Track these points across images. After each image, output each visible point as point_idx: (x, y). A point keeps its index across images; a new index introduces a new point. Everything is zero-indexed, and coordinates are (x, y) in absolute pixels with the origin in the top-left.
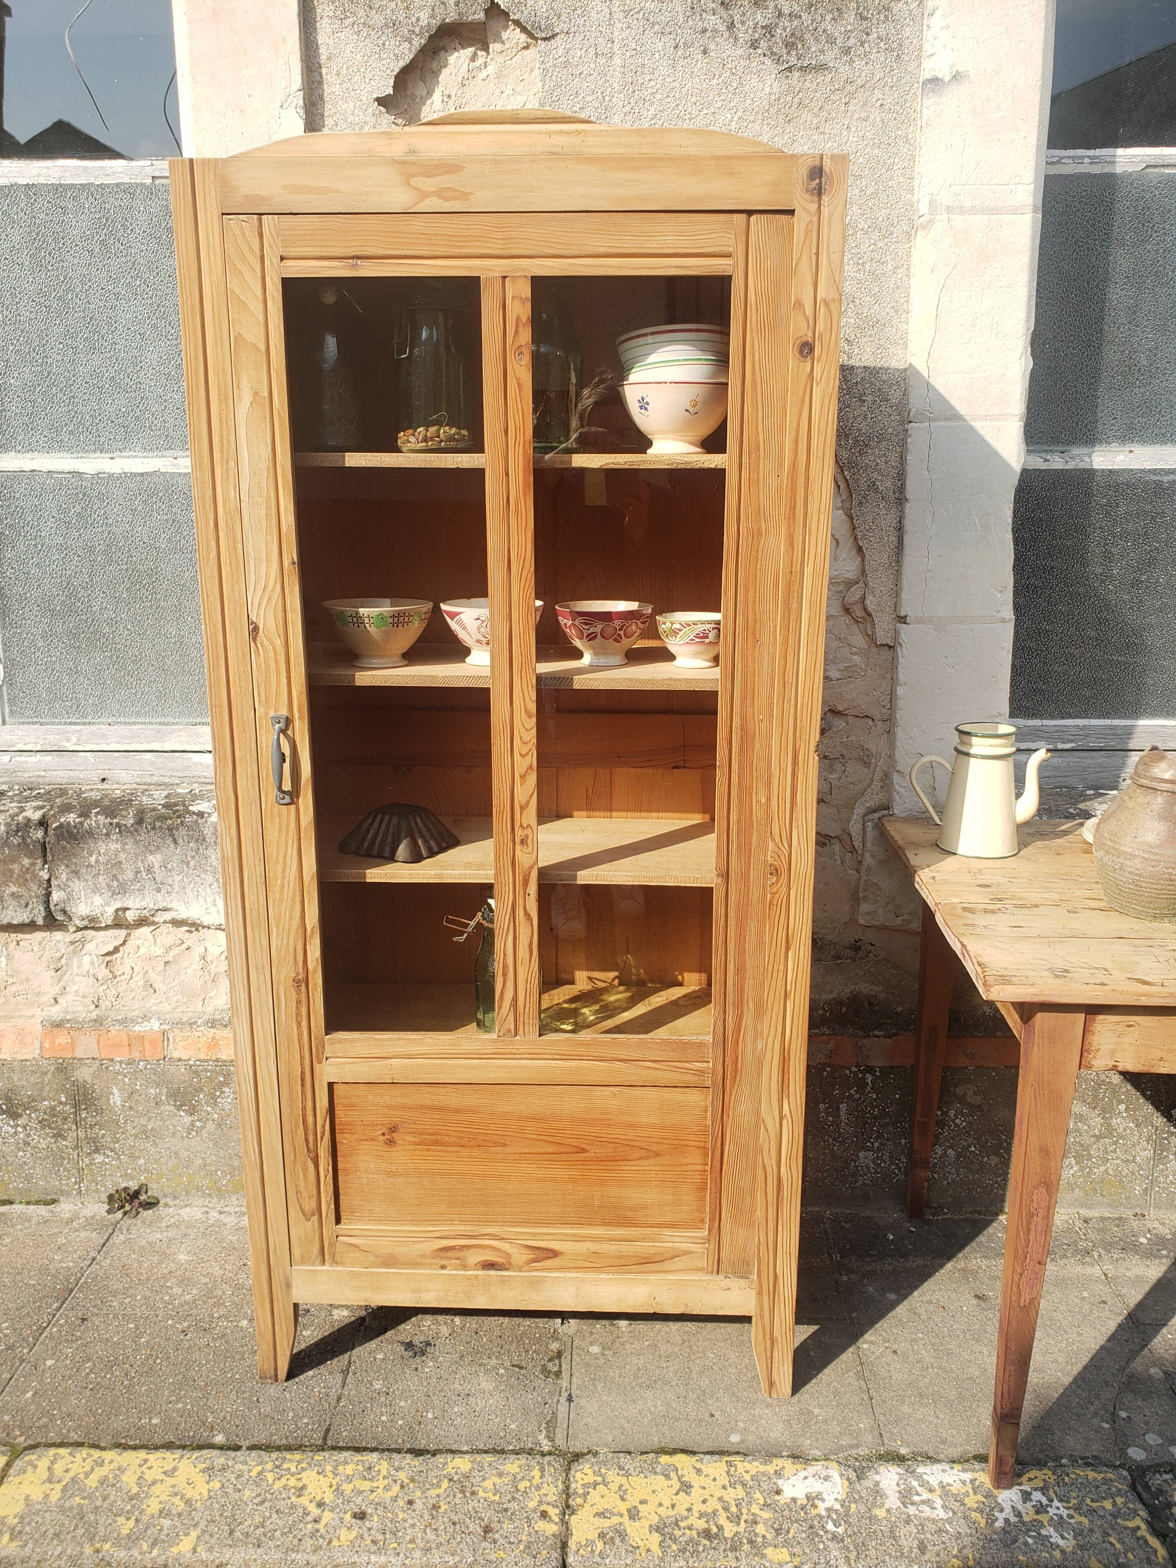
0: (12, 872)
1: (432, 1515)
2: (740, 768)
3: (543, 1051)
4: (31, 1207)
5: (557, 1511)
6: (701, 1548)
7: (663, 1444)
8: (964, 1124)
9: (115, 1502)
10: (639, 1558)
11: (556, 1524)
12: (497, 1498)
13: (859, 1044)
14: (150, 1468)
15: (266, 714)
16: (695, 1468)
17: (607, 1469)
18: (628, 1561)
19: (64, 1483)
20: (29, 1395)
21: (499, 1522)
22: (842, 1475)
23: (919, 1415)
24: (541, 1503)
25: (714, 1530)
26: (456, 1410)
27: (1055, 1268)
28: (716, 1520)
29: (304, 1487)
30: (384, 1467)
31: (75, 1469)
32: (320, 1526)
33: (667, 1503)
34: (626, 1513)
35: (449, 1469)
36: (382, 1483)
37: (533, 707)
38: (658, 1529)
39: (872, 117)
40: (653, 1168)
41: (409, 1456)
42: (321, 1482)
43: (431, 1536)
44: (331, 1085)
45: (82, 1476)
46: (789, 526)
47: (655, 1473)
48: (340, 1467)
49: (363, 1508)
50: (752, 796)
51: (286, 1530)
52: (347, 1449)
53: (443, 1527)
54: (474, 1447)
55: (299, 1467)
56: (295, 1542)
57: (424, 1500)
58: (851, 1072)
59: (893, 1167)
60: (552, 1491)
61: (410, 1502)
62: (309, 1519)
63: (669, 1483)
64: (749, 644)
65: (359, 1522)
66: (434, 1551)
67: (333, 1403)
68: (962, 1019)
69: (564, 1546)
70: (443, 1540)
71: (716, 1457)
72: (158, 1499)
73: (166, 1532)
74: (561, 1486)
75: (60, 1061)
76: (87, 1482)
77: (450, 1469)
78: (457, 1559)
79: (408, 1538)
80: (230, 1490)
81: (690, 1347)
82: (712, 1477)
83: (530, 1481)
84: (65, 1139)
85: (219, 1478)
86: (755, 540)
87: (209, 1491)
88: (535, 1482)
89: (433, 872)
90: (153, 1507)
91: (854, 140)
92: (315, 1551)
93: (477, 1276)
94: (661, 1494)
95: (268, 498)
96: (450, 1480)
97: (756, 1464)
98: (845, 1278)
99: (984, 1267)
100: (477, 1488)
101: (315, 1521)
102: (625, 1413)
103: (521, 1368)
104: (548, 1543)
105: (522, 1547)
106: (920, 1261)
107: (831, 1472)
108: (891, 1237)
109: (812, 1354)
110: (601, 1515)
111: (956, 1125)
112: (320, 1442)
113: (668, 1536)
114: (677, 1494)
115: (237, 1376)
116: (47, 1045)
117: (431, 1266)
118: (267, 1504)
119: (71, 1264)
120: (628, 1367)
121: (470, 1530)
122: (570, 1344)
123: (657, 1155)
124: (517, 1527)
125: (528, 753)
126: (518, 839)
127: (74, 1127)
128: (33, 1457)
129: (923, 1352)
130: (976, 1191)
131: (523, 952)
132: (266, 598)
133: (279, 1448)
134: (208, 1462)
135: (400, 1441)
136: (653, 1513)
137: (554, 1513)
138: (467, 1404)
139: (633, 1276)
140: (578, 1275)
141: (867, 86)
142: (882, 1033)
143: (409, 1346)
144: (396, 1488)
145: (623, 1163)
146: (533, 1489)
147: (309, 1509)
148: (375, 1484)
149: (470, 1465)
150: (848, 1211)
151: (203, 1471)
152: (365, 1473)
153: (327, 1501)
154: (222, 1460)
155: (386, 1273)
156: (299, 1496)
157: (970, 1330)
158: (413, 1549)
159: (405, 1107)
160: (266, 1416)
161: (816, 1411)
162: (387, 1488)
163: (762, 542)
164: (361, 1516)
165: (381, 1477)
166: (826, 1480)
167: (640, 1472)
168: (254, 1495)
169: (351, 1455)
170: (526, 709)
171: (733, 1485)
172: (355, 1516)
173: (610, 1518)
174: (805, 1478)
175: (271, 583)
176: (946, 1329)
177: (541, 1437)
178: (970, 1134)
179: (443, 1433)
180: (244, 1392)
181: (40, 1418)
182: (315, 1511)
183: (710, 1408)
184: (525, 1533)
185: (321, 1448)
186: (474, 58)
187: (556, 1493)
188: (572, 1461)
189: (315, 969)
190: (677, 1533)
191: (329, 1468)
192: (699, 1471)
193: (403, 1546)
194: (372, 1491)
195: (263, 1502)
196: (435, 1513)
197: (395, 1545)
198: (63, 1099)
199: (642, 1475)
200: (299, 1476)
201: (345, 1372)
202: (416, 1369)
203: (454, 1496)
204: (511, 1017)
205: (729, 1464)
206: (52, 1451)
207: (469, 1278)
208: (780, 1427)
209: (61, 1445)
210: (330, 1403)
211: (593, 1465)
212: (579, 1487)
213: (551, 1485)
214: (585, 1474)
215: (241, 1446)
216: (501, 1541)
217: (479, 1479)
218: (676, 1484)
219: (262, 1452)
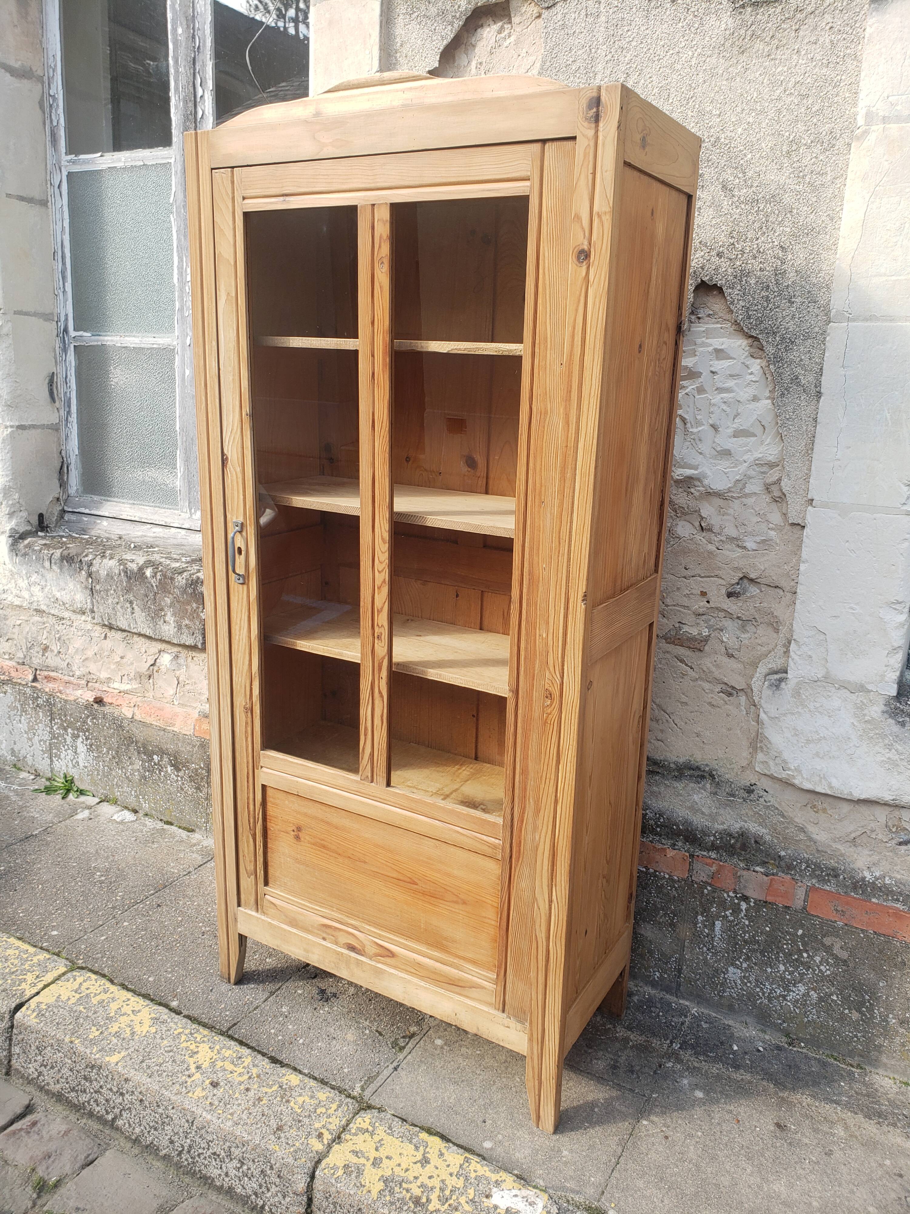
0: (187, 610)
1: (254, 1103)
2: (527, 605)
3: (388, 798)
4: (180, 830)
5: (330, 1137)
6: (405, 1208)
7: (433, 1126)
8: (828, 972)
9: (98, 1017)
10: (360, 1193)
11: (323, 1145)
12: (299, 1111)
13: (739, 874)
14: (127, 1005)
15: (232, 519)
16: (440, 1151)
17: (380, 1125)
18: (352, 1192)
19: (81, 995)
20: (103, 938)
21: (290, 1127)
22: (545, 1207)
23: (648, 1193)
24: (324, 1127)
25: (424, 1200)
26: (320, 1044)
27: (875, 1130)
28: (430, 1193)
29: (197, 1053)
30: (248, 1061)
31: (92, 990)
32: (190, 1080)
33: (404, 1166)
34: (372, 1160)
35: (284, 1080)
36: (240, 1070)
37: (386, 536)
38: (386, 1180)
39: (821, 40)
40: (461, 912)
41: (267, 1060)
42: (208, 1054)
43: (244, 1116)
44: (264, 787)
45: (92, 995)
46: (566, 405)
47: (411, 1142)
48: (224, 1050)
49: (220, 1080)
50: (536, 630)
51: (170, 1074)
52: (236, 1040)
53: (255, 1114)
54: (312, 1073)
55: (203, 1039)
56: (171, 1083)
57: (256, 1092)
58: (729, 896)
59: (758, 990)
60: (335, 1123)
61: (248, 1090)
62: (187, 1073)
63: (415, 1153)
64: (537, 504)
65: (211, 1088)
66: (240, 1126)
67: (251, 1009)
68: (841, 877)
69: (319, 1162)
70: (249, 1122)
71: (461, 1151)
72: (119, 1025)
73: (110, 1046)
74: (344, 1122)
75: (203, 740)
76: (93, 999)
78: (250, 1138)
79: (231, 1111)
80: (158, 1037)
81: (507, 1068)
82: (447, 1163)
83: (327, 1109)
84: (201, 792)
85: (157, 1027)
86: (542, 417)
87: (148, 1032)
88: (329, 1111)
89: (337, 650)
90: (114, 1028)
91: (804, 62)
92: (176, 1094)
93: (342, 954)
94: (404, 1158)
95: (234, 369)
96: (280, 1086)
97: (486, 1168)
98: (670, 1065)
99: (804, 1104)
100: (292, 1099)
101: (189, 1076)
102: (425, 1094)
103: (380, 1034)
104: (310, 1155)
105: (292, 1150)
106: (748, 1077)
107: (538, 1201)
108: (735, 1048)
109: (596, 1110)
110: (355, 1153)
111: (820, 971)
112: (224, 1030)
113: (389, 1188)
114: (415, 1163)
115: (211, 971)
116: (197, 728)
117: (317, 935)
118: (171, 1054)
119: (176, 871)
120: (452, 1063)
121: (270, 1123)
122: (425, 1032)
123: (464, 903)
124: (298, 1136)
125: (382, 571)
126: (376, 635)
127: (206, 785)
128: (78, 974)
129: (692, 1148)
130: (835, 1037)
131: (377, 721)
132: (232, 438)
133: (200, 1023)
134: (158, 1015)
135: (270, 1049)
136: (390, 1168)
137: (327, 1137)
138: (329, 1044)
139: (442, 991)
140: (406, 976)
141: (817, 12)
142: (762, 870)
143: (322, 992)
144: (246, 1077)
145: (441, 901)
146: (325, 1116)
147: (191, 1067)
148: (235, 1069)
149: (298, 1082)
150: (714, 1015)
151: (152, 1019)
152: (235, 1059)
153: (203, 1066)
154: (166, 1017)
155: (289, 931)
156: (191, 1057)
157: (748, 1148)
159: (306, 815)
160: (209, 1001)
161: (565, 1153)
162: (240, 1074)
163: (548, 419)
164: (215, 1085)
165: (242, 1066)
166: (530, 1204)
167: (400, 1137)
168: (168, 1045)
169: (236, 1045)
170: (382, 536)
171: (458, 1176)
172: (212, 1084)
173: (359, 1158)
174: (516, 1196)
175: (235, 428)
176: (727, 1138)
177: (358, 1086)
178: (833, 984)
179: (300, 1055)
180: (208, 982)
181: (97, 953)
182: (193, 1070)
183: (487, 1115)
184: (300, 1141)
185: (222, 1033)
186: (500, 32)
187: (338, 1125)
188: (363, 1109)
189: (256, 703)
190: (397, 1189)
191: (217, 1047)
192: (441, 1154)
193: (225, 1114)
194: (231, 1073)
195: (170, 1051)
196: (257, 1103)
197: (221, 1112)
198: (202, 766)
199: (400, 1139)
200: (198, 1045)
201: (272, 993)
202: (315, 1009)
203: (275, 1098)
204: (369, 767)
205: (467, 1160)
206: (89, 974)
207: (338, 953)
208: (527, 1151)
209: (96, 973)
210: (249, 1009)
211: (373, 1117)
212: (355, 1128)
213: (338, 1118)
214: (364, 1122)
215: (182, 1013)
216: (283, 1140)
217: (297, 1094)
218: (419, 1156)
219: (189, 1022)
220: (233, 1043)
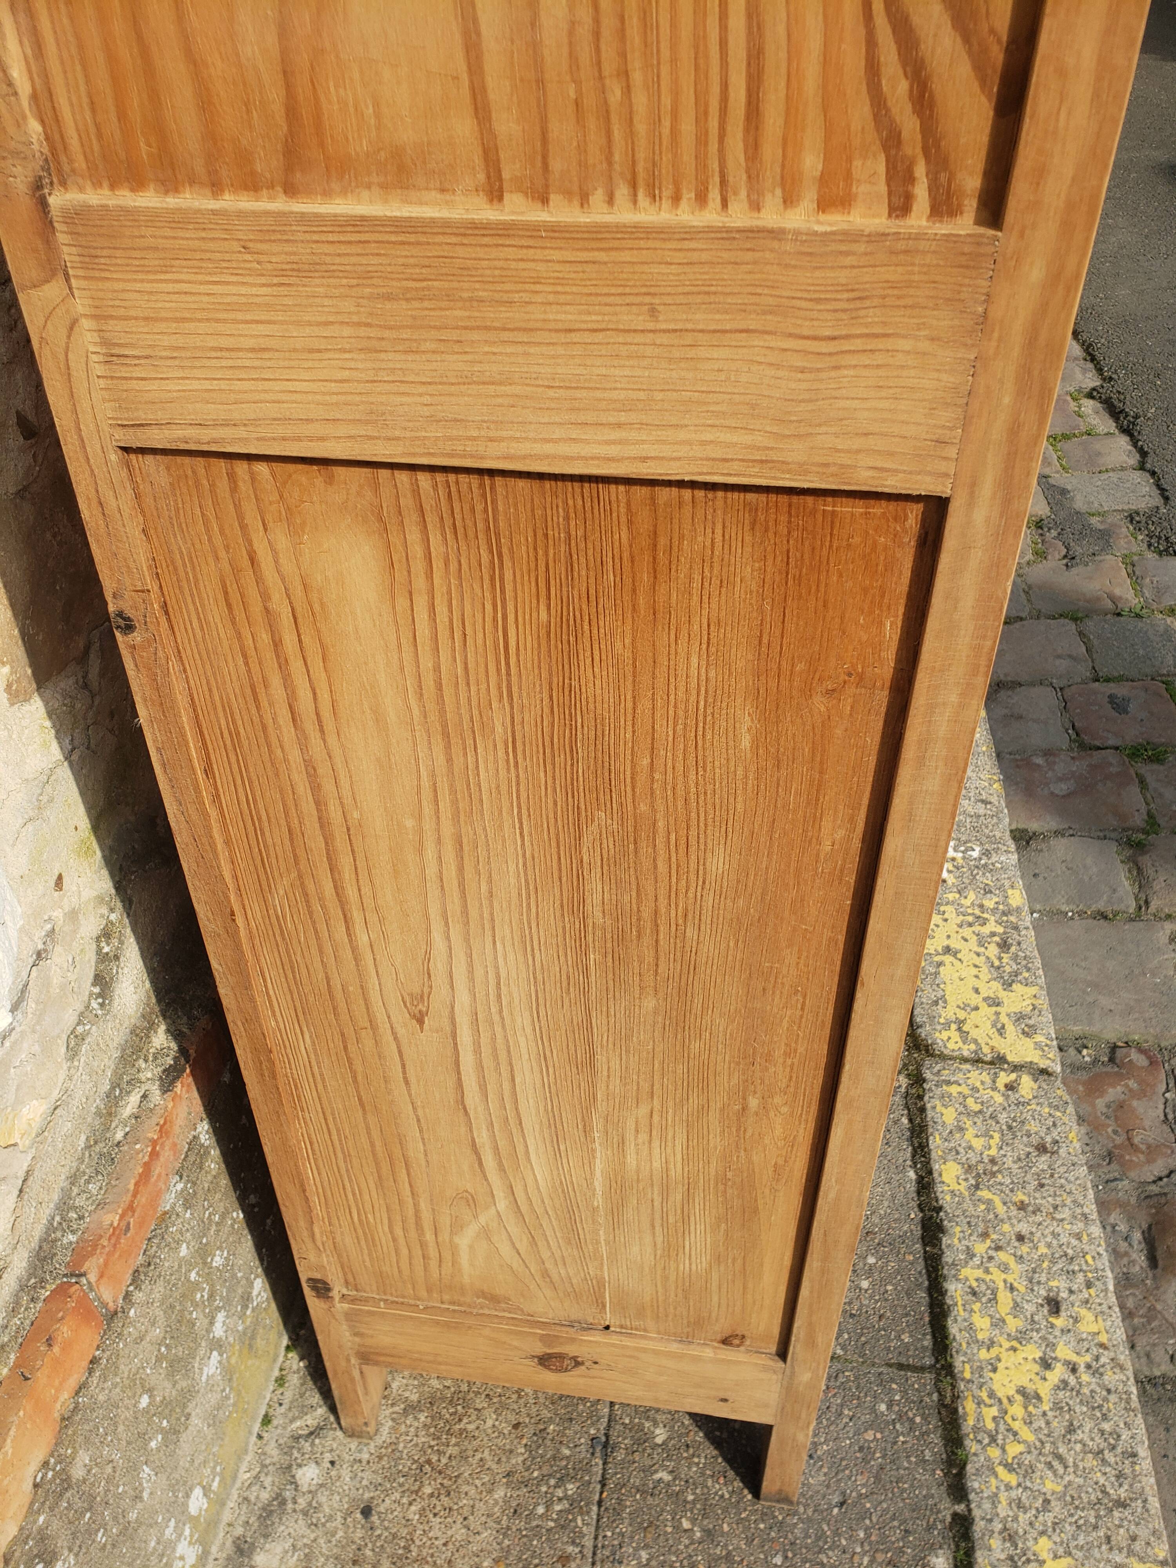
1: (1034, 1212)
5: (1002, 1074)
6: (1021, 955)
10: (1044, 1007)
11: (1019, 1077)
12: (996, 1135)
17: (940, 1017)
18: (1049, 1018)
21: (1029, 1136)
24: (994, 1089)
29: (1022, 1391)
30: (970, 1273)
32: (1081, 1361)
33: (974, 971)
34: (994, 1009)
35: (963, 1187)
36: (997, 1276)
38: (1008, 985)
41: (946, 1240)
42: (1009, 1365)
43: (1065, 1214)
47: (937, 974)
48: (980, 1337)
49: (1040, 1301)
51: (1099, 1415)
52: (942, 1329)
53: (1050, 1199)
54: (909, 1162)
55: (988, 1401)
56: (1113, 1398)
57: (1015, 1221)
60: (978, 1077)
61: (1020, 1238)
62: (1072, 1381)
63: (948, 964)
65: (1063, 1307)
66: (1086, 1210)
69: (1045, 1073)
70: (1070, 1199)
74: (968, 1066)
78: (1089, 1185)
79: (1074, 1242)
80: (1049, 1518)
83: (965, 1097)
85: (1030, 1543)
87: (1056, 1557)
88: (967, 1092)
92: (1122, 1367)
94: (963, 974)
96: (977, 1187)
100: (984, 1156)
101: (1074, 1370)
104: (1046, 1087)
105: (1058, 1114)
110: (1001, 1031)
112: (929, 1377)
113: (1013, 978)
114: (960, 960)
118: (1062, 1450)
121: (1046, 1168)
124: (1033, 1116)
133: (956, 1442)
136: (988, 986)
137: (1004, 1078)
144: (1002, 1256)
146: (977, 1095)
147: (1056, 1381)
148: (1001, 1285)
149: (951, 1163)
152: (984, 1300)
153: (1038, 1354)
154: (995, 1543)
156: (1038, 1397)
158: (1088, 1235)
160: (878, 1479)
162: (1005, 1268)
164: (1054, 1305)
168: (1049, 1474)
169: (956, 1321)
171: (942, 913)
172: (1054, 1313)
173: (1003, 1024)
182: (1058, 1373)
184: (1039, 1108)
185: (948, 1369)
187: (977, 1072)
188: (928, 1051)
190: (1008, 969)
191: (983, 1354)
193: (1087, 1248)
194: (1012, 1289)
195: (1060, 1458)
196: (1031, 1208)
197: (1089, 1258)
199: (942, 986)
200: (1005, 1401)
203: (1001, 1184)
211: (935, 1029)
212: (966, 1047)
213: (968, 1075)
214: (949, 1038)
215: (955, 1515)
216: (1055, 1134)
217: (971, 1154)
218: (948, 959)
219: (970, 1469)
220: (953, 1329)
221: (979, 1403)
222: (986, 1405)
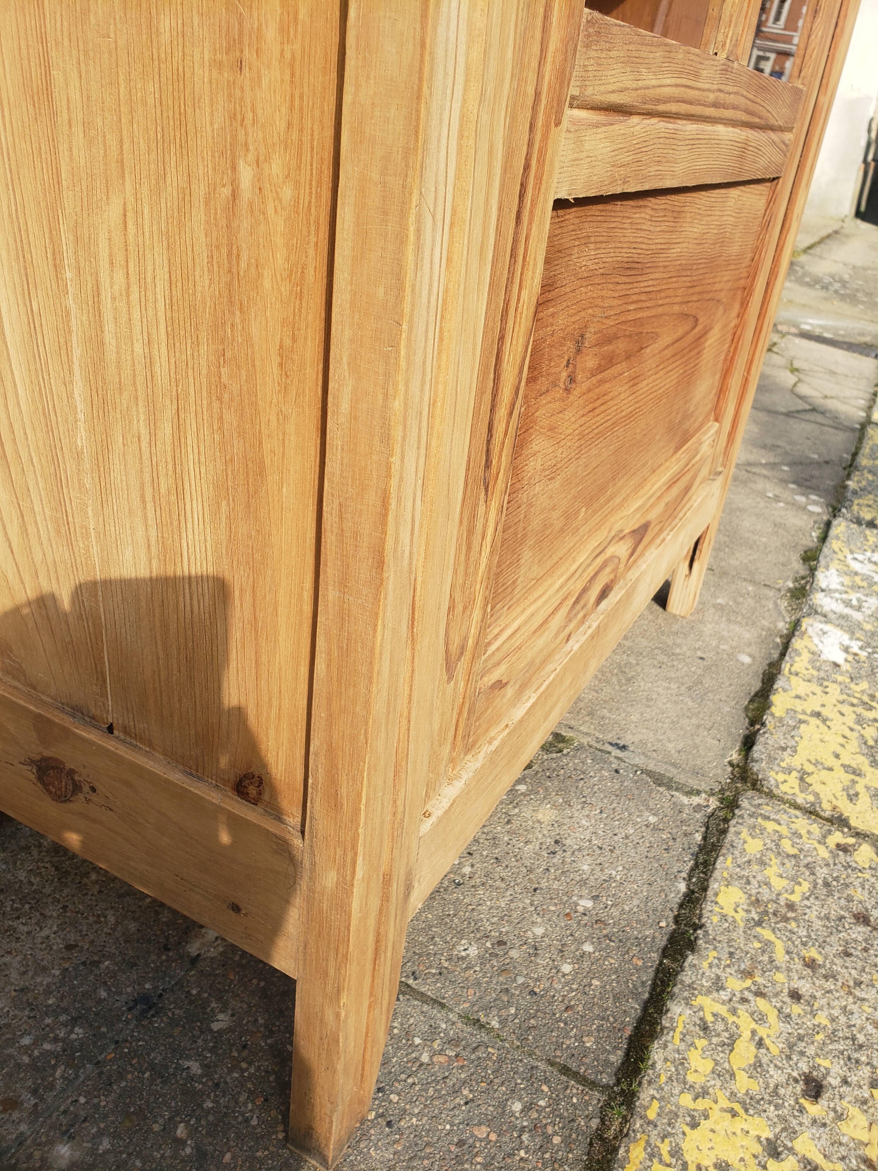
1: (825, 977)
5: (838, 834)
7: (740, 708)
11: (859, 844)
17: (783, 761)
21: (850, 901)
24: (822, 843)
30: (709, 1004)
33: (841, 740)
35: (740, 916)
36: (745, 1023)
42: (717, 1128)
43: (869, 994)
47: (796, 728)
48: (691, 1078)
49: (795, 1074)
53: (853, 972)
55: (667, 1158)
57: (795, 975)
60: (805, 825)
61: (795, 996)
63: (812, 724)
65: (826, 1095)
67: (483, 1036)
71: (779, 678)
74: (797, 813)
77: (738, 917)
79: (871, 1029)
82: (809, 693)
88: (786, 833)
94: (827, 738)
96: (759, 923)
100: (782, 898)
110: (853, 797)
112: (597, 1098)
114: (828, 727)
121: (860, 939)
124: (862, 885)
136: (852, 757)
137: (839, 838)
144: (761, 1004)
146: (797, 841)
148: (747, 1034)
152: (715, 1040)
153: (767, 1134)
162: (761, 1018)
164: (814, 1087)
165: (731, 1019)
167: (793, 738)
169: (665, 1046)
173: (858, 793)
174: (821, 642)
177: (686, 799)
183: (688, 654)
184: (873, 880)
187: (807, 821)
188: (754, 784)
191: (686, 1100)
192: (798, 697)
194: (760, 1044)
196: (823, 971)
199: (796, 738)
203: (792, 932)
205: (793, 673)
212: (803, 796)
213: (794, 820)
214: (785, 781)
217: (764, 890)
221: (653, 1154)
222: (661, 1161)
